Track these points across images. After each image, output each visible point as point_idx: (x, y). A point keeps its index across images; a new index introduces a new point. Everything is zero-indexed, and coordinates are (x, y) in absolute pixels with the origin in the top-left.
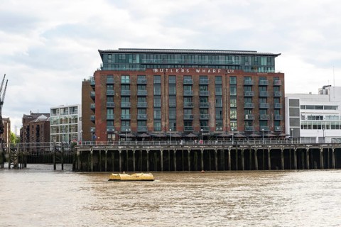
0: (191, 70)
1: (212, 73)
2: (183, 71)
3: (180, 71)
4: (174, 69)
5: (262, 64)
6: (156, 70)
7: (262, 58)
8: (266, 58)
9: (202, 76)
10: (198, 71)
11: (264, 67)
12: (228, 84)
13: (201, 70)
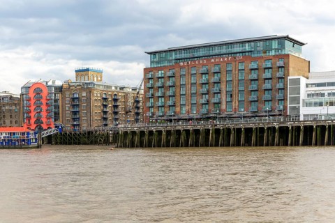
0: (207, 60)
1: (224, 61)
2: (201, 62)
3: (199, 62)
4: (195, 62)
5: (273, 47)
6: (181, 64)
7: (273, 41)
8: (277, 41)
9: (216, 64)
10: (213, 61)
11: (275, 49)
12: (237, 69)
13: (215, 60)
